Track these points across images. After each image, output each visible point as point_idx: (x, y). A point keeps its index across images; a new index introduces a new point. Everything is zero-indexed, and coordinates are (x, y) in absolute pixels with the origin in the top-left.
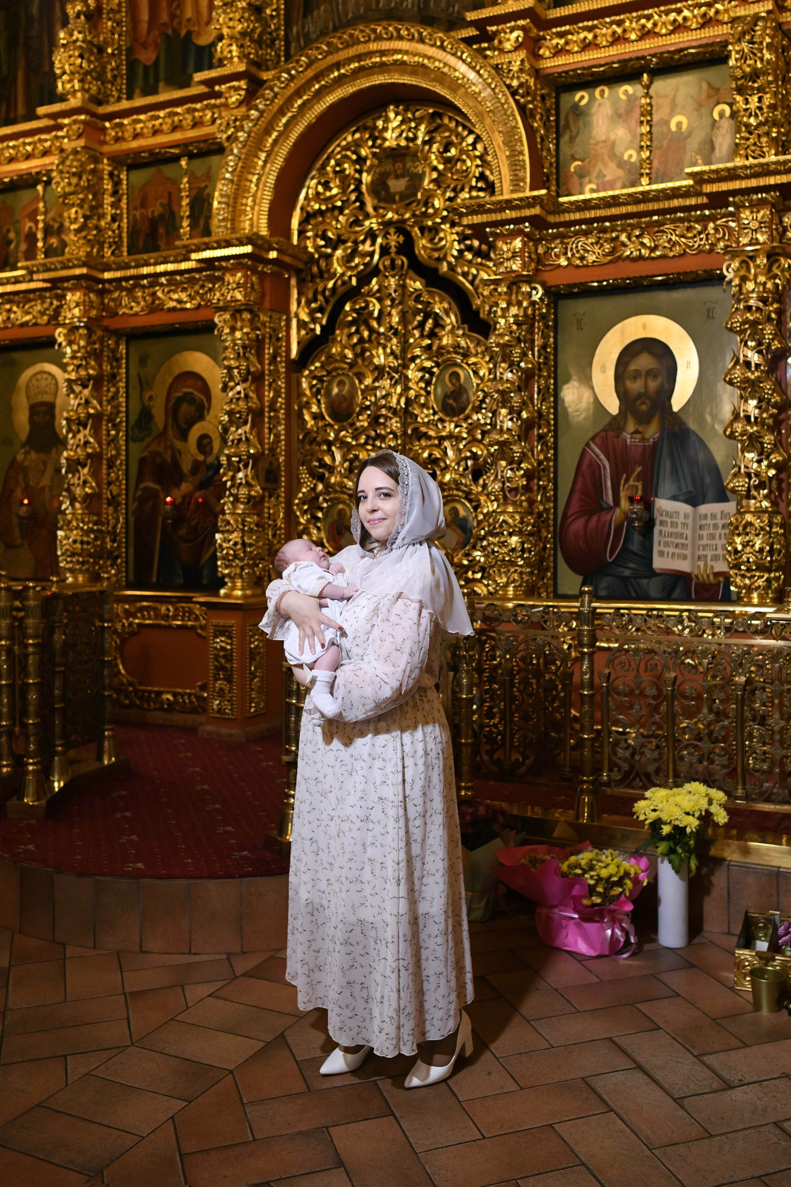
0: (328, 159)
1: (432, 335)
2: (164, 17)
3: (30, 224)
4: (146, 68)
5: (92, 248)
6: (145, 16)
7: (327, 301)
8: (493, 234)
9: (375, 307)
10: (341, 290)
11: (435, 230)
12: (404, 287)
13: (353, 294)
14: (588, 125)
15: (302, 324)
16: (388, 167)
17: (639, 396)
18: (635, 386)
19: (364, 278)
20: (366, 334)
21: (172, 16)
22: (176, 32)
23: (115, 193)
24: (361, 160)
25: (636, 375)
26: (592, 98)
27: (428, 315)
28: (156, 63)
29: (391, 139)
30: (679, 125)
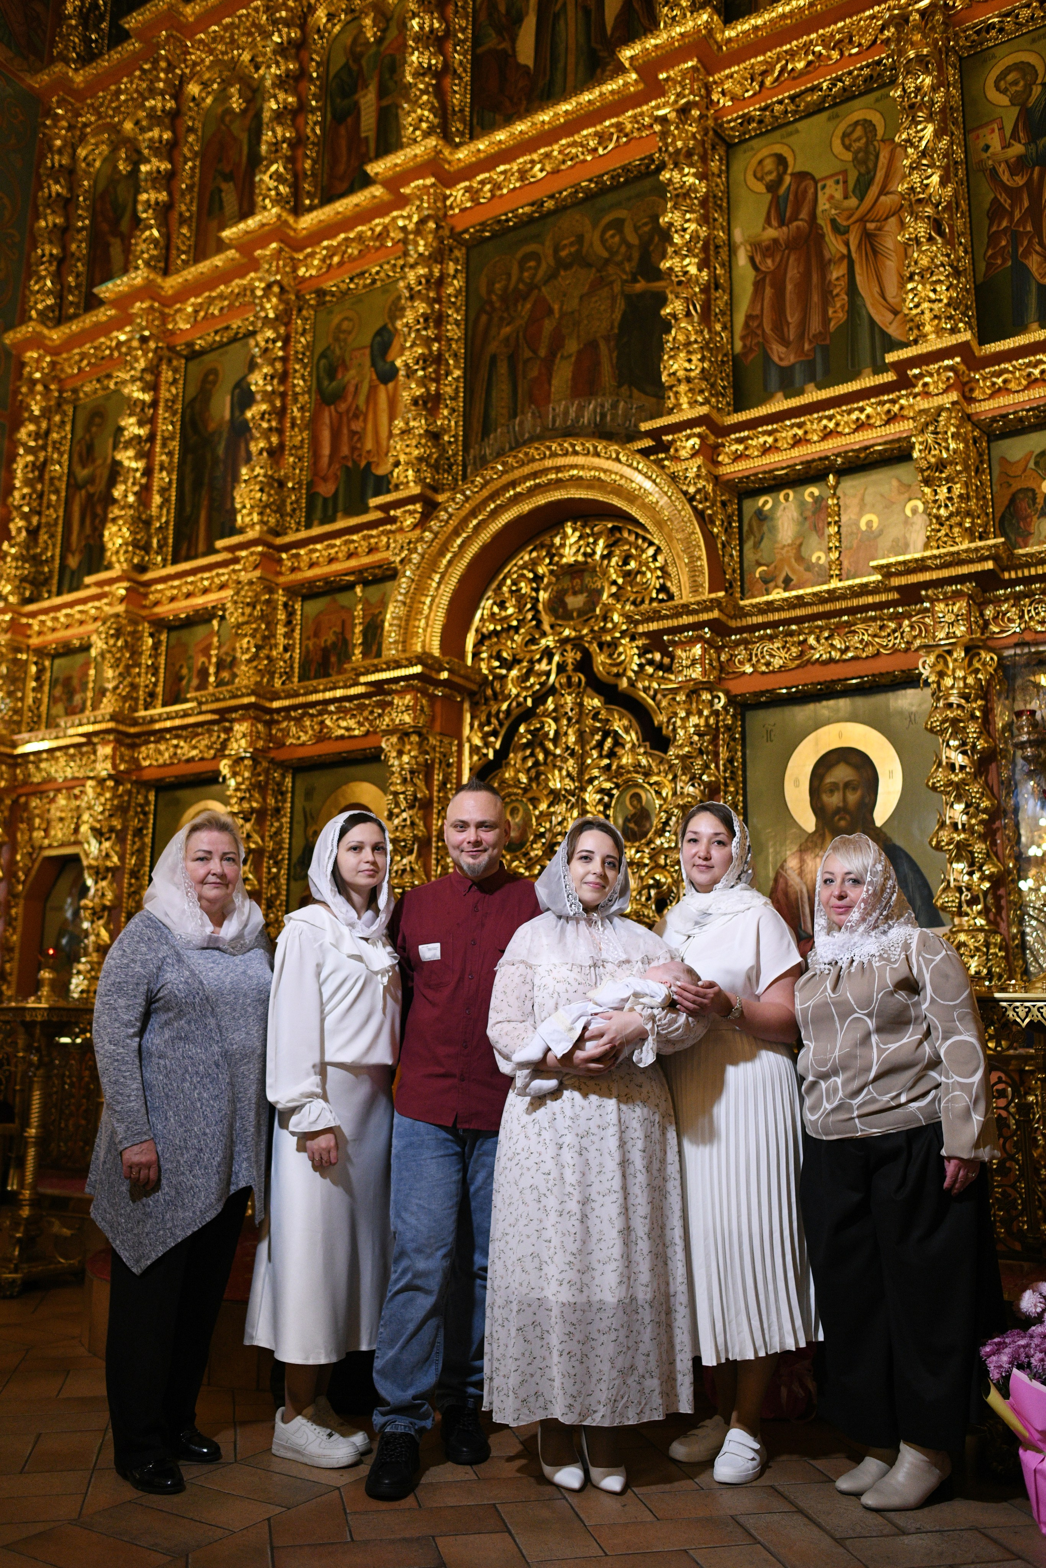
0: (504, 579)
1: (612, 754)
2: (345, 451)
3: (204, 659)
4: (325, 500)
5: (263, 677)
6: (326, 451)
7: (501, 724)
8: (673, 643)
9: (551, 727)
10: (515, 713)
11: (614, 644)
12: (581, 705)
13: (527, 715)
14: (773, 529)
15: (475, 750)
16: (566, 583)
17: (838, 811)
18: (833, 800)
19: (540, 699)
20: (541, 757)
21: (353, 449)
22: (356, 464)
23: (289, 623)
24: (538, 578)
25: (833, 788)
26: (776, 503)
27: (606, 734)
28: (336, 495)
29: (569, 556)
30: (869, 523)
